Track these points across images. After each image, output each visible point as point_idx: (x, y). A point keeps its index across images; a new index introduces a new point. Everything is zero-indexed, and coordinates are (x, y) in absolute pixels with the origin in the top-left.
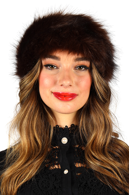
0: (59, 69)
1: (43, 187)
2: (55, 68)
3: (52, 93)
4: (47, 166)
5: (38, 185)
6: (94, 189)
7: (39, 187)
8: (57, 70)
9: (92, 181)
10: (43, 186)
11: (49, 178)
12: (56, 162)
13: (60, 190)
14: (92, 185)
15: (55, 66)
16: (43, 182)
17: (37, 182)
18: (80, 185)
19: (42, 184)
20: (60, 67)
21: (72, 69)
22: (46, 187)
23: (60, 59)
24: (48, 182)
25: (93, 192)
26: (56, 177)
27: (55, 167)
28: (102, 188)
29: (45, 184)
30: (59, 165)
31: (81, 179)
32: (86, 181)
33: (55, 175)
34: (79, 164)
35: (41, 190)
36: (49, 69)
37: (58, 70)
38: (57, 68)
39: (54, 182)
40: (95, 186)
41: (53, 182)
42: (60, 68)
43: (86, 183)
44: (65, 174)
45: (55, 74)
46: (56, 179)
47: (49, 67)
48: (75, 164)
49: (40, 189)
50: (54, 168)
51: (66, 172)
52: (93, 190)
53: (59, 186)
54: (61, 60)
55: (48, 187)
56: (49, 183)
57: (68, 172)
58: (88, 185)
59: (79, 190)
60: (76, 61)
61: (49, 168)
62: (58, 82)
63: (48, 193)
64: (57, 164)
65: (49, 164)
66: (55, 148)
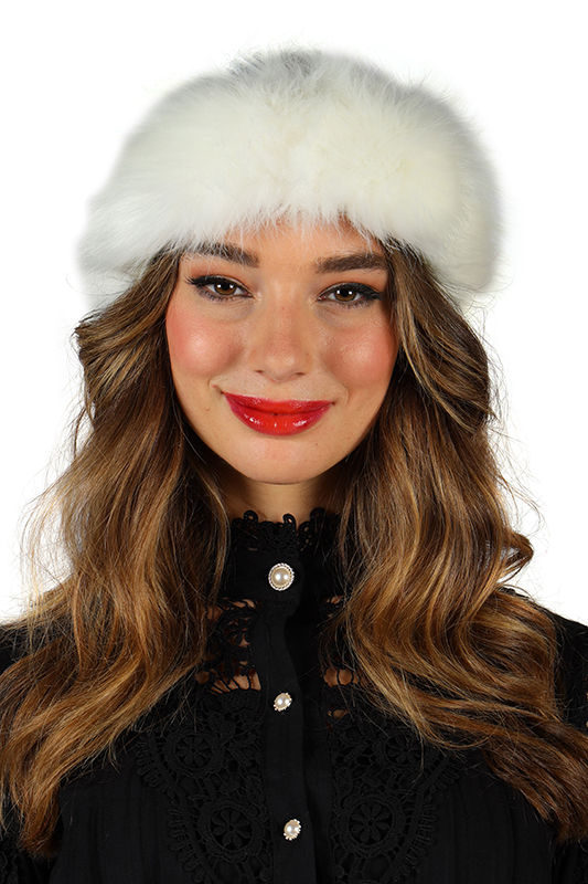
0: (252, 297)
1: (183, 761)
2: (238, 291)
3: (222, 393)
4: (204, 677)
5: (162, 756)
6: (399, 775)
7: (165, 764)
8: (246, 301)
9: (392, 741)
10: (182, 759)
11: (208, 728)
12: (242, 663)
13: (256, 775)
14: (393, 759)
15: (236, 286)
16: (182, 741)
17: (158, 741)
18: (340, 759)
19: (178, 750)
20: (256, 289)
21: (310, 301)
22: (194, 762)
23: (257, 260)
24: (204, 741)
25: (396, 787)
26: (240, 724)
27: (238, 685)
28: (433, 769)
29: (193, 750)
30: (252, 674)
31: (347, 735)
32: (368, 742)
33: (237, 717)
34: (342, 673)
35: (175, 776)
36: (213, 297)
37: (251, 303)
38: (247, 294)
39: (228, 743)
40: (406, 761)
41: (227, 745)
42: (259, 294)
43: (369, 751)
44: (280, 710)
45: (236, 321)
46: (238, 731)
47: (211, 288)
49: (170, 771)
50: (233, 686)
51: (283, 704)
52: (397, 780)
53: (253, 761)
54: (261, 265)
55: (206, 763)
56: (210, 749)
57: (292, 703)
58: (373, 758)
59: (334, 778)
60: (324, 272)
61: (210, 689)
62: (247, 354)
63: (203, 786)
64: (248, 673)
65: (212, 670)
66: (242, 605)
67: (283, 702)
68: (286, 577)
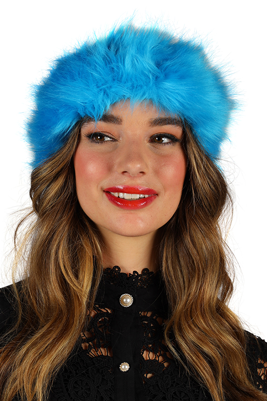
0: (117, 141)
1: (77, 394)
3: (104, 191)
4: (86, 346)
5: (67, 390)
7: (69, 394)
8: (114, 143)
11: (88, 376)
16: (76, 383)
19: (74, 387)
20: (119, 137)
21: (146, 142)
22: (82, 395)
24: (87, 384)
27: (101, 352)
29: (82, 389)
32: (164, 394)
37: (117, 144)
39: (98, 386)
42: (121, 139)
45: (110, 152)
48: (143, 353)
49: (71, 398)
50: (99, 353)
51: (125, 368)
53: (110, 398)
54: (123, 123)
55: (88, 397)
56: (89, 388)
60: (153, 126)
61: (89, 354)
65: (90, 343)
66: (105, 311)
67: (125, 367)
68: (128, 300)
